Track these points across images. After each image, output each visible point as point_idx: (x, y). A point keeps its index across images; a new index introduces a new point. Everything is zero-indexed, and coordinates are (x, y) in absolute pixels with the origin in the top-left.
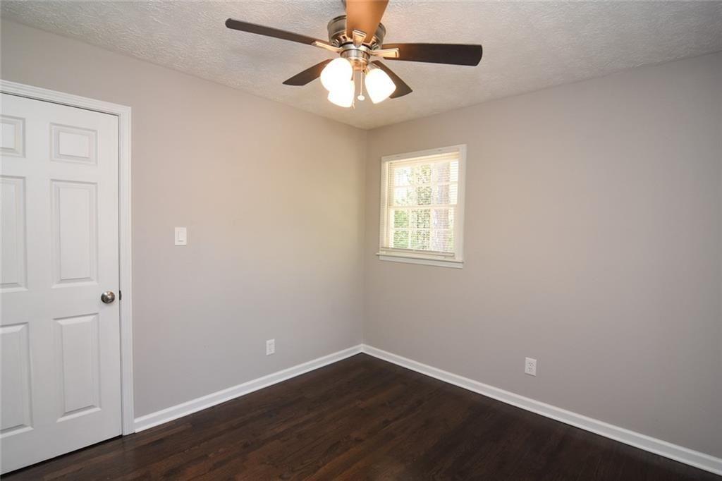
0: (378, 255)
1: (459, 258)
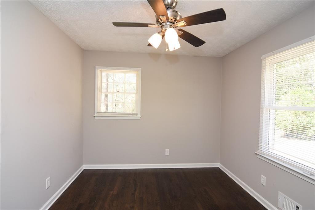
0: (94, 117)
1: (139, 115)
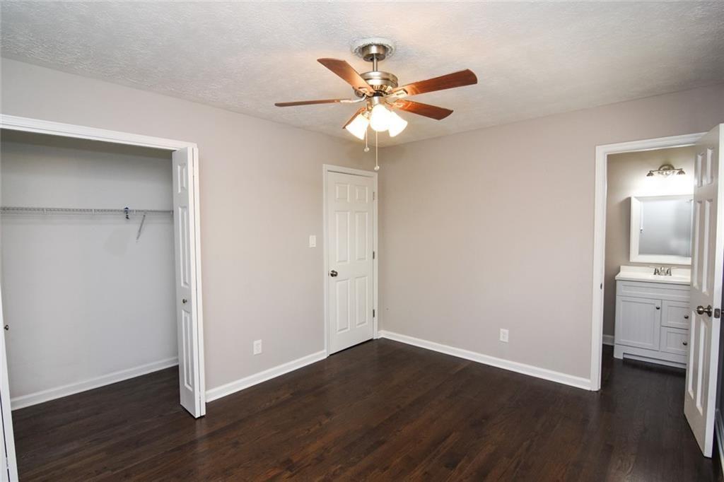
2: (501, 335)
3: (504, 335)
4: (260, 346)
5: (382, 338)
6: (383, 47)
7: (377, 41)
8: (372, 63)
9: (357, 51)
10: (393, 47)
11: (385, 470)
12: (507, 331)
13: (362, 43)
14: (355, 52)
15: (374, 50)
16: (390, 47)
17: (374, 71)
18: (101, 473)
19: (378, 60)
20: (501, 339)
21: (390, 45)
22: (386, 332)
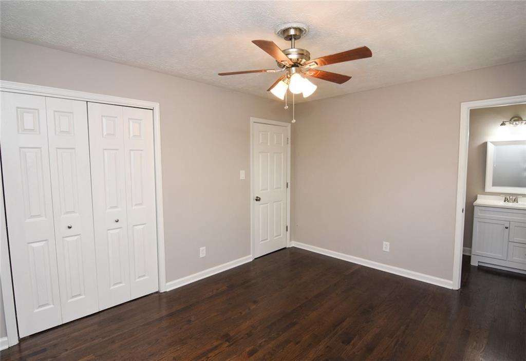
2: (384, 246)
3: (386, 247)
4: (204, 252)
5: (294, 247)
6: (299, 30)
7: (295, 25)
8: (290, 42)
9: (280, 33)
10: (307, 30)
11: (297, 343)
12: (388, 243)
13: (283, 27)
14: (278, 33)
15: (292, 32)
16: (305, 30)
17: (292, 48)
18: (94, 340)
19: (295, 39)
20: (384, 249)
21: (305, 28)
22: (295, 242)
